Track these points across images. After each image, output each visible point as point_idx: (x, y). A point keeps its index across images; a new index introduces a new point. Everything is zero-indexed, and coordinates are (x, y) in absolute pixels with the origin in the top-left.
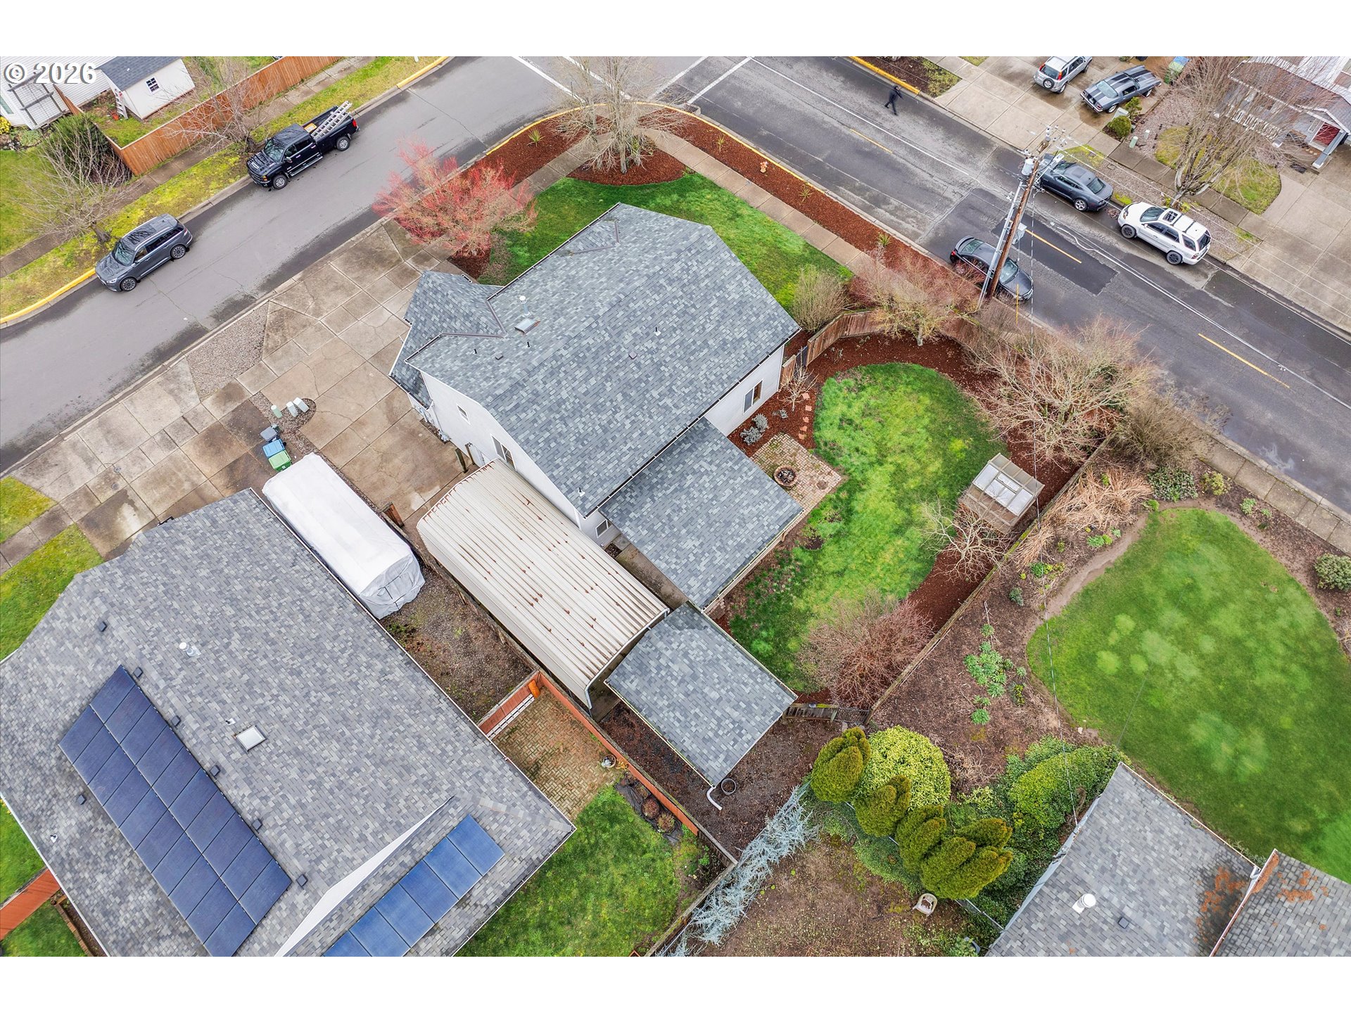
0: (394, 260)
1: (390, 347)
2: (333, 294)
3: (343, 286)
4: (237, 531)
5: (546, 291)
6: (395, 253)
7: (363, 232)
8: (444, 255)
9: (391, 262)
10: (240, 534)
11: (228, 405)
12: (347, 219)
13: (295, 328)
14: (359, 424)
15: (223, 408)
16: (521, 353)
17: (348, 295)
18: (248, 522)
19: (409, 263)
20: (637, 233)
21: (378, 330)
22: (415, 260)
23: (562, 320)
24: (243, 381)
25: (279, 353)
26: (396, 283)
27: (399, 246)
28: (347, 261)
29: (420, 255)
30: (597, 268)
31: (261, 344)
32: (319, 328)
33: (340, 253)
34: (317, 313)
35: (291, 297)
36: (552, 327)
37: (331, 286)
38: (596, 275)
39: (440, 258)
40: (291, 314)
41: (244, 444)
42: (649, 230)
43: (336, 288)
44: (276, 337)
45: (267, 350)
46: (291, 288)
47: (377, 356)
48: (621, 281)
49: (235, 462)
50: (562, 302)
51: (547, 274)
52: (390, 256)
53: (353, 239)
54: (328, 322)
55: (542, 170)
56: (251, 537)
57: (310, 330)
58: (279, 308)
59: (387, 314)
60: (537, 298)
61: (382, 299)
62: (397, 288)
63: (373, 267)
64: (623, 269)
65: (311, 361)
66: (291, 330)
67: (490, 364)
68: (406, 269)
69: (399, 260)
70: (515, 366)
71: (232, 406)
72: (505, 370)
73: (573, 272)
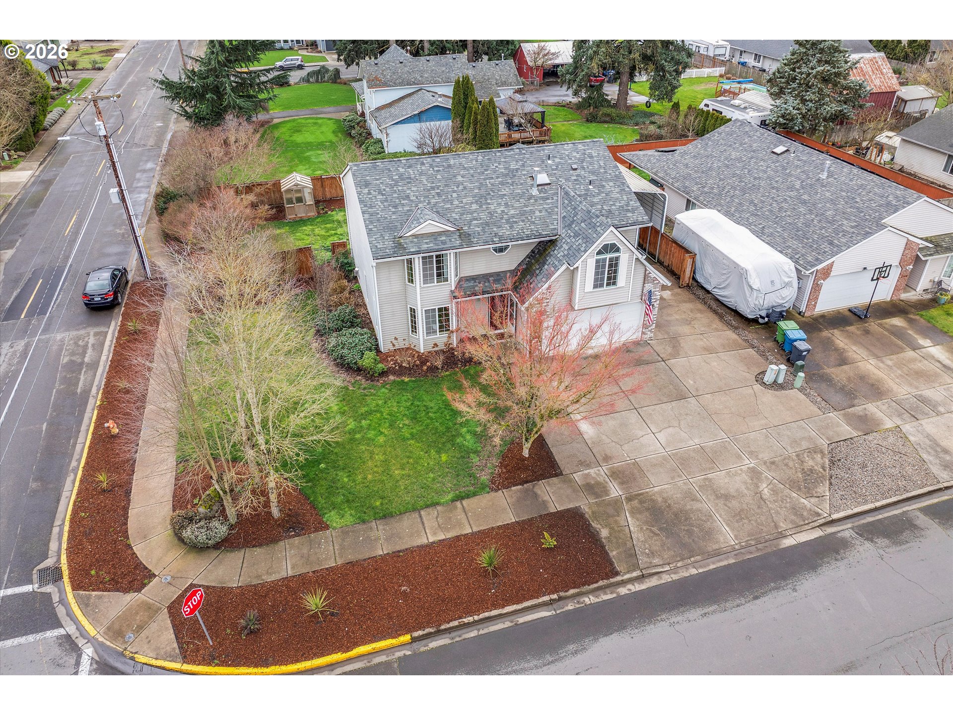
0: (635, 503)
1: (665, 400)
2: (732, 491)
3: (718, 497)
4: (810, 240)
5: (506, 205)
6: (632, 513)
7: (675, 577)
8: (564, 481)
9: (641, 502)
10: (808, 239)
11: (861, 413)
12: (699, 611)
13: (786, 465)
14: (709, 350)
15: (867, 413)
16: (557, 160)
17: (710, 480)
18: (803, 247)
19: (615, 491)
20: (395, 207)
21: (676, 424)
22: (606, 492)
23: (513, 166)
24: (847, 430)
25: (805, 445)
26: (641, 470)
27: (623, 523)
28: (709, 534)
29: (597, 496)
30: (455, 195)
31: (832, 462)
32: (752, 454)
33: (717, 554)
34: (755, 474)
35: (796, 510)
36: (523, 165)
37: (734, 503)
38: (461, 187)
39: (570, 481)
40: (794, 485)
41: (834, 376)
42: (386, 201)
43: (727, 497)
44: (811, 463)
45: (822, 452)
46: (798, 528)
47: (682, 397)
48: (449, 166)
49: (840, 365)
50: (502, 183)
51: (494, 224)
52: (640, 512)
53: (694, 571)
54: (739, 457)
55: (351, 557)
56: (798, 238)
57: (766, 456)
58: (813, 500)
59: (661, 436)
60: (517, 205)
61: (664, 458)
62: (642, 465)
63: (669, 506)
64: (439, 177)
65: (763, 422)
66: (791, 464)
67: (583, 168)
68: (622, 483)
69: (629, 499)
70: (567, 153)
71: (857, 410)
72: (575, 154)
73: (474, 206)
